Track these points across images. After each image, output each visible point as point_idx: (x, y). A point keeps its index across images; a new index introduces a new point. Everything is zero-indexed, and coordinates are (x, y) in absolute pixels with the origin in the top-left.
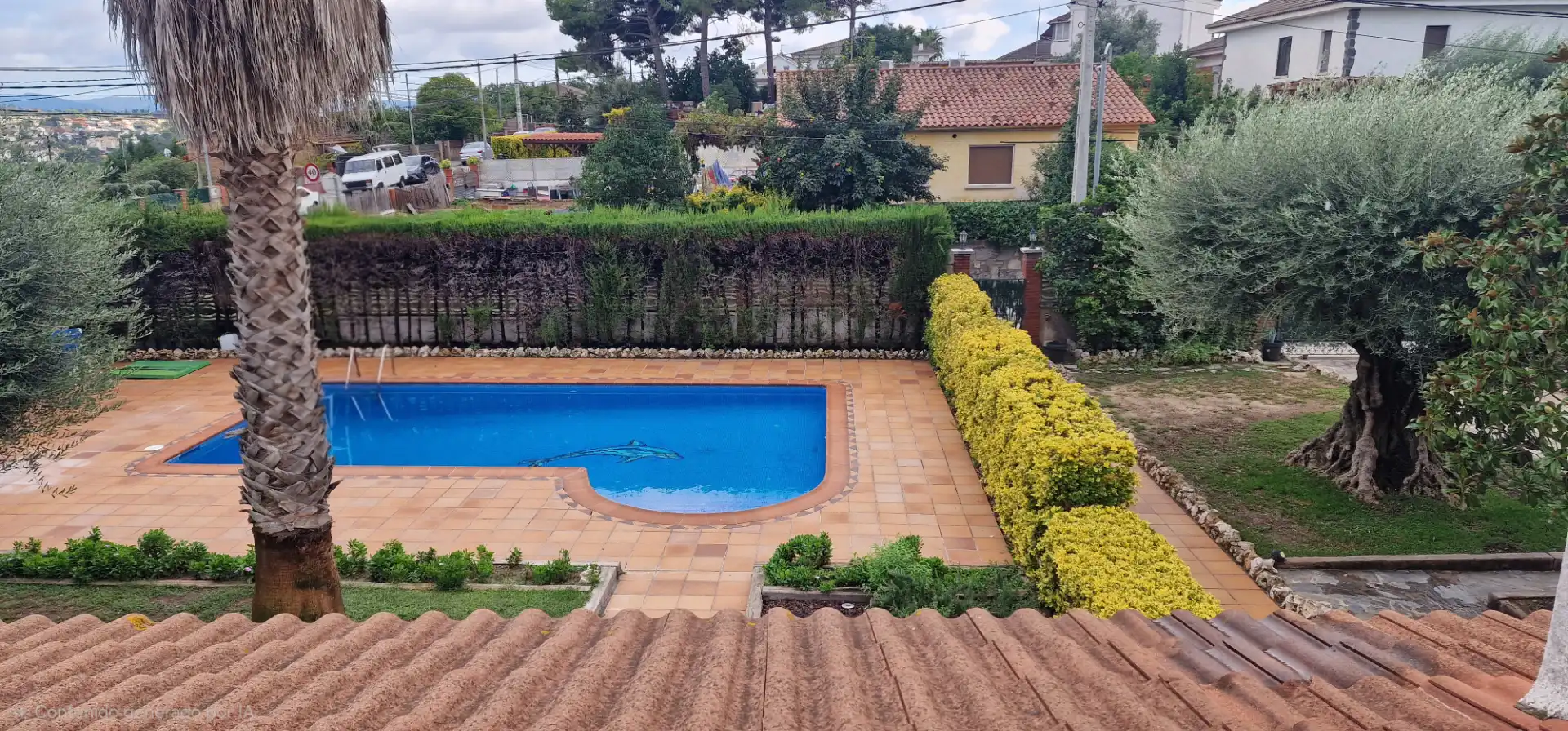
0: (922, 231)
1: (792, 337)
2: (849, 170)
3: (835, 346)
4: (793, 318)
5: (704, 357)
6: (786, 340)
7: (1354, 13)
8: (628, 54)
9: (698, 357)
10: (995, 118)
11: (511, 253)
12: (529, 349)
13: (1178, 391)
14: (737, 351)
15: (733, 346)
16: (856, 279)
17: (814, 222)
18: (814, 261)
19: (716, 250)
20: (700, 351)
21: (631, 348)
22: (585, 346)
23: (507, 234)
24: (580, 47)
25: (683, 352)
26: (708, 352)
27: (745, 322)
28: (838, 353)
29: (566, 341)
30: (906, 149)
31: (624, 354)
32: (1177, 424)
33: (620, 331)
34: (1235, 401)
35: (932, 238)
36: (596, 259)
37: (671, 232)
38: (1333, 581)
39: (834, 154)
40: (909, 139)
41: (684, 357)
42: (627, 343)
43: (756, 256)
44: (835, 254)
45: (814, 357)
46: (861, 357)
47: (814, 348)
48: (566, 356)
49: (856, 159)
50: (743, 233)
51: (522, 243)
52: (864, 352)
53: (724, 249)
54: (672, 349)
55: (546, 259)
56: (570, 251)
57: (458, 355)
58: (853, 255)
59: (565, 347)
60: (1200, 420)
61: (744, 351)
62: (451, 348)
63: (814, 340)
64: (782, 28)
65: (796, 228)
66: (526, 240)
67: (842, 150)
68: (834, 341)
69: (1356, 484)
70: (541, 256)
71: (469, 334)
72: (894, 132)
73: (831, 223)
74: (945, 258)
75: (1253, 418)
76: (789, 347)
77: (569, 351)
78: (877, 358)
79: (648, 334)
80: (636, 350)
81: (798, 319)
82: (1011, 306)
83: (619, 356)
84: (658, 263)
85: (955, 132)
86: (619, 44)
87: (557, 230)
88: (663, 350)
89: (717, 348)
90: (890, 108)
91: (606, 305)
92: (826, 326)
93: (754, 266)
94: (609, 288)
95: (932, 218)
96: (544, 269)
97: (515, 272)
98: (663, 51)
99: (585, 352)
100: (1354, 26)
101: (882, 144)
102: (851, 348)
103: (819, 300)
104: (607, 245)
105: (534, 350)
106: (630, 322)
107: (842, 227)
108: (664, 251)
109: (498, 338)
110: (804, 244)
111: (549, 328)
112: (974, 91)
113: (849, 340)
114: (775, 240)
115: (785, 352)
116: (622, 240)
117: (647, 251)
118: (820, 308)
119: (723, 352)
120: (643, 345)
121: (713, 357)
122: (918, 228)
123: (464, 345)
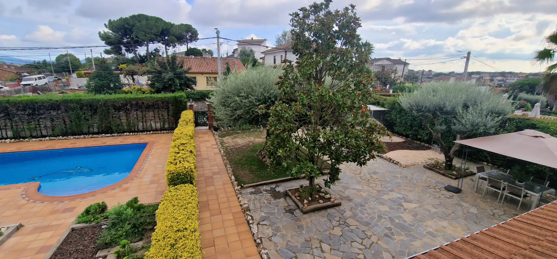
0: (178, 99)
1: (143, 128)
2: (170, 82)
3: (156, 130)
4: (143, 124)
5: (114, 136)
6: (141, 129)
7: (286, 52)
8: (127, 51)
9: (112, 136)
10: (212, 70)
11: (39, 108)
12: (51, 138)
13: (241, 137)
14: (125, 134)
15: (124, 132)
16: (160, 112)
17: (146, 97)
18: (147, 108)
19: (114, 105)
20: (113, 134)
21: (89, 135)
22: (72, 135)
23: (37, 103)
24: (112, 48)
25: (107, 135)
26: (115, 134)
27: (129, 125)
28: (157, 132)
29: (65, 134)
30: (186, 77)
31: (86, 137)
32: (236, 147)
33: (85, 130)
34: (252, 139)
35: (181, 101)
36: (73, 109)
37: (99, 101)
38: (253, 190)
39: (165, 78)
40: (187, 75)
41: (107, 136)
42: (88, 133)
43: (128, 107)
44: (153, 106)
45: (150, 134)
46: (164, 133)
47: (150, 131)
48: (66, 139)
49: (170, 79)
50: (123, 100)
51: (43, 105)
52: (165, 132)
53: (117, 105)
54: (103, 135)
55: (54, 110)
56: (63, 108)
57: (22, 141)
58: (158, 106)
59: (65, 136)
60: (242, 145)
61: (128, 133)
62: (19, 139)
63: (150, 129)
64: (170, 46)
65: (140, 99)
66: (44, 104)
67: (167, 77)
68: (156, 129)
69: (266, 161)
70: (52, 109)
71: (28, 133)
72: (181, 73)
73: (151, 97)
74: (186, 106)
75: (254, 143)
76: (142, 131)
77: (66, 137)
78: (169, 133)
79: (96, 130)
80: (91, 136)
81: (144, 124)
82: (205, 117)
83: (85, 138)
84: (96, 110)
85: (202, 73)
86: (124, 48)
87: (57, 101)
88: (100, 135)
89: (118, 133)
90: (182, 67)
91: (78, 123)
92: (153, 125)
93: (128, 110)
94: (79, 118)
95: (180, 96)
96: (54, 113)
97: (42, 114)
98: (137, 51)
99: (72, 137)
100: (286, 54)
101: (179, 76)
102: (161, 131)
103: (150, 118)
104: (75, 105)
105: (53, 138)
106: (89, 127)
107: (154, 99)
108: (97, 106)
109: (39, 134)
110: (143, 103)
111: (57, 131)
112: (207, 64)
113: (161, 128)
114: (134, 102)
115: (141, 133)
116: (81, 103)
117: (91, 106)
118: (151, 120)
119: (121, 134)
120: (93, 134)
121: (118, 136)
122: (176, 99)
123: (24, 138)
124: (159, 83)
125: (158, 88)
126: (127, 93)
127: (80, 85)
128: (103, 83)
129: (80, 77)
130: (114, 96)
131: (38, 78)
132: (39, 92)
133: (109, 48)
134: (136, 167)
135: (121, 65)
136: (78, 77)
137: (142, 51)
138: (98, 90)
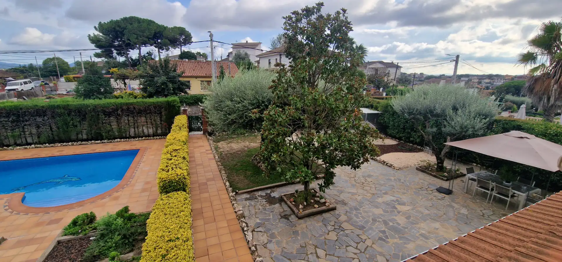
0: (170, 104)
1: (135, 134)
2: (163, 86)
3: (149, 136)
4: (134, 129)
5: (105, 143)
6: (133, 135)
7: (281, 55)
8: (118, 54)
9: (103, 143)
10: (206, 74)
11: (24, 114)
12: (36, 145)
13: (235, 142)
14: (116, 140)
15: (115, 138)
16: (152, 117)
17: (137, 102)
18: (138, 113)
19: (105, 111)
20: (103, 141)
21: (77, 142)
22: (60, 142)
23: (21, 109)
24: (102, 52)
25: (97, 142)
26: (106, 141)
27: (120, 131)
28: (150, 138)
29: (52, 141)
30: (179, 81)
31: (75, 144)
32: (232, 152)
33: (73, 137)
34: (247, 143)
35: (174, 106)
36: (60, 115)
37: (88, 106)
38: (248, 196)
39: (158, 82)
40: (181, 79)
42: (77, 140)
43: (119, 112)
44: (145, 111)
45: (142, 140)
46: (157, 139)
47: (142, 137)
48: (52, 146)
49: (163, 83)
50: (113, 105)
51: (28, 112)
52: (158, 137)
53: (107, 110)
54: (93, 141)
55: (39, 116)
56: (49, 113)
57: (6, 149)
58: (151, 111)
59: (52, 144)
60: (237, 150)
61: (119, 140)
62: (2, 147)
63: (142, 135)
64: (163, 50)
65: (132, 104)
66: (29, 110)
67: (160, 81)
68: (149, 135)
69: (262, 166)
70: (37, 115)
71: (12, 141)
72: (174, 77)
73: (143, 102)
74: (179, 110)
75: (249, 148)
76: (134, 138)
77: (53, 145)
78: (162, 138)
79: (85, 137)
80: (79, 142)
81: (136, 129)
82: (199, 122)
83: (73, 145)
84: (84, 116)
85: (196, 77)
86: (115, 52)
87: (43, 107)
88: (90, 142)
89: (109, 139)
90: (175, 71)
91: (66, 130)
92: (146, 131)
93: (119, 115)
94: (67, 124)
95: (173, 100)
96: (39, 119)
97: (27, 121)
98: (129, 54)
99: (59, 145)
100: (281, 58)
101: (173, 80)
102: (153, 137)
103: (142, 124)
104: (63, 111)
105: (39, 146)
106: (77, 134)
107: (146, 103)
108: (85, 112)
109: (24, 142)
110: (134, 108)
111: (43, 138)
112: (201, 68)
113: (153, 134)
114: (125, 107)
115: (132, 139)
116: (69, 109)
117: (79, 112)
118: (143, 126)
119: (111, 141)
120: (82, 140)
121: (108, 142)
122: (169, 103)
123: (8, 146)
124: (151, 87)
125: (150, 92)
126: (117, 98)
127: (69, 90)
128: (93, 87)
129: (69, 82)
130: (104, 101)
131: (24, 82)
132: (24, 97)
133: (99, 51)
134: (127, 174)
135: (112, 69)
136: (67, 82)
137: (134, 54)
138: (87, 95)
